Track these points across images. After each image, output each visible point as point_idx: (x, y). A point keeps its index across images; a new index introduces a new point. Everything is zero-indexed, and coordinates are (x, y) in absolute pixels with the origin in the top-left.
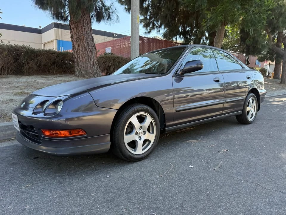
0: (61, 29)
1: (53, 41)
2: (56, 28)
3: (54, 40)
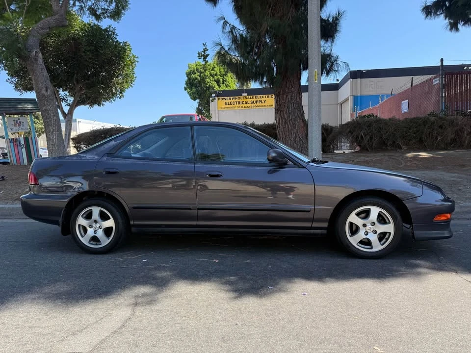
0: (361, 78)
1: (347, 100)
2: (353, 79)
3: (349, 98)
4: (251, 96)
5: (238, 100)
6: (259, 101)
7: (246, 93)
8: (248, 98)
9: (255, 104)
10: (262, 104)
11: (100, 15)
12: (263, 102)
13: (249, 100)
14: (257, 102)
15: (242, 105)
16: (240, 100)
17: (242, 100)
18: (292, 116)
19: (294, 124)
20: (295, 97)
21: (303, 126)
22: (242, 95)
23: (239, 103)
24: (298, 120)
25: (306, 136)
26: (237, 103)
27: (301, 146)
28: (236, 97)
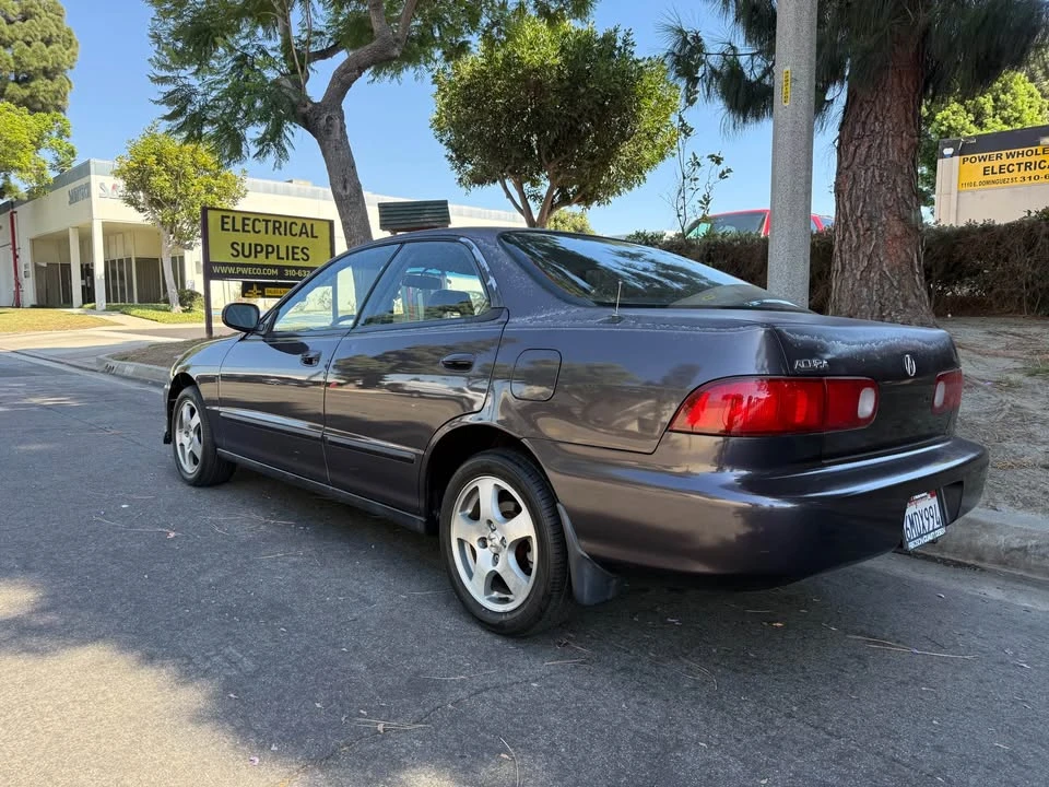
5: (1026, 159)
15: (1037, 172)
16: (1033, 159)
17: (1038, 159)
18: (863, 206)
19: (868, 230)
20: (883, 150)
21: (899, 233)
22: (1038, 144)
23: (1028, 166)
24: (884, 219)
25: (912, 266)
26: (1023, 167)
27: (886, 296)
28: (1020, 151)
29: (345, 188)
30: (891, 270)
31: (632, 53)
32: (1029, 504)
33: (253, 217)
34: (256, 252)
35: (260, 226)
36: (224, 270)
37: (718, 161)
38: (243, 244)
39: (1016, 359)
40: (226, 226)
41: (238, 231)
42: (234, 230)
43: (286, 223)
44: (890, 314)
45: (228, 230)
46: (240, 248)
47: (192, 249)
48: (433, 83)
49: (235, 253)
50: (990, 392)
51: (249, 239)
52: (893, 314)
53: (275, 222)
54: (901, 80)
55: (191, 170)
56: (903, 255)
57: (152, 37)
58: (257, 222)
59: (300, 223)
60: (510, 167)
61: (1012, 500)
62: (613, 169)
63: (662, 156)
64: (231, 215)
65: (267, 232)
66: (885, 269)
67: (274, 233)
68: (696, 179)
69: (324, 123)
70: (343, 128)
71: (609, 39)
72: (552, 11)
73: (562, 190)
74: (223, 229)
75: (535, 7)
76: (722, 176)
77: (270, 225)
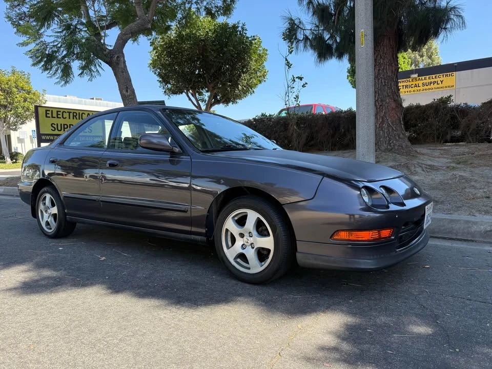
4: (423, 78)
5: (405, 84)
6: (434, 83)
7: (415, 73)
8: (419, 79)
9: (429, 87)
10: (438, 86)
11: (214, 14)
12: (439, 82)
13: (420, 83)
14: (431, 83)
15: (410, 89)
16: (408, 84)
17: (410, 84)
18: (378, 96)
19: (381, 106)
20: (385, 71)
21: (394, 107)
22: (410, 78)
23: (406, 87)
24: (387, 101)
25: (400, 121)
26: (404, 87)
27: (390, 134)
28: (403, 80)
29: (127, 91)
30: (392, 123)
31: (246, 34)
32: (487, 212)
33: (62, 111)
34: (64, 128)
35: (66, 115)
36: (48, 138)
37: (301, 79)
38: (57, 124)
39: (448, 158)
40: (48, 115)
41: (55, 117)
42: (52, 117)
43: (79, 113)
44: (393, 142)
45: (49, 117)
46: (56, 126)
47: (17, 130)
48: (151, 46)
49: (54, 129)
50: (446, 171)
51: (61, 121)
52: (394, 142)
53: (74, 113)
54: (390, 41)
55: (15, 90)
56: (396, 116)
57: (7, 18)
58: (64, 113)
59: (86, 113)
60: (191, 86)
61: (480, 211)
62: (240, 87)
63: (260, 82)
64: (51, 109)
65: (69, 118)
66: (389, 123)
67: (73, 118)
68: (293, 88)
69: (115, 60)
70: (124, 62)
71: (235, 27)
72: (213, 12)
73: (215, 97)
74: (46, 117)
75: (205, 10)
76: (303, 86)
77: (71, 114)
